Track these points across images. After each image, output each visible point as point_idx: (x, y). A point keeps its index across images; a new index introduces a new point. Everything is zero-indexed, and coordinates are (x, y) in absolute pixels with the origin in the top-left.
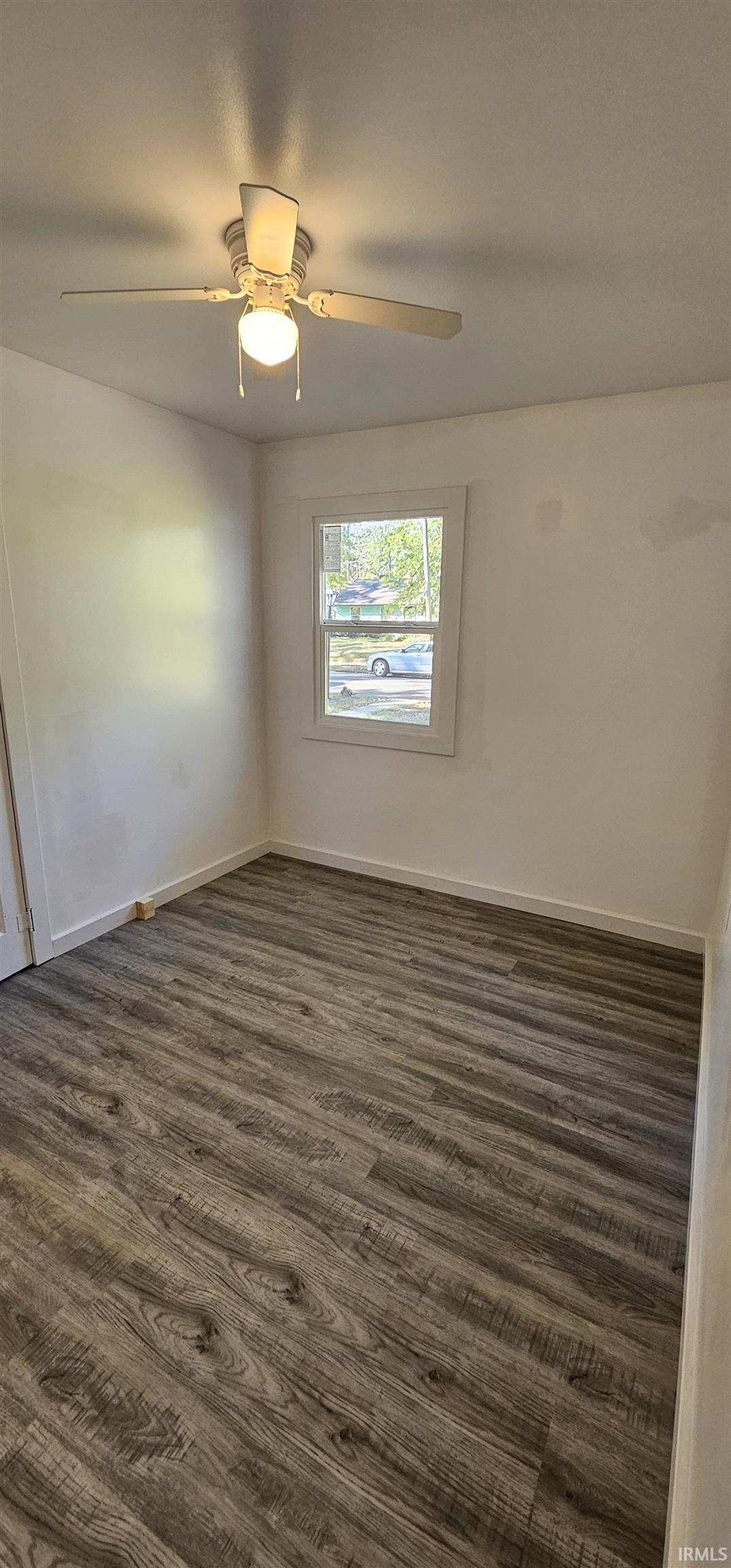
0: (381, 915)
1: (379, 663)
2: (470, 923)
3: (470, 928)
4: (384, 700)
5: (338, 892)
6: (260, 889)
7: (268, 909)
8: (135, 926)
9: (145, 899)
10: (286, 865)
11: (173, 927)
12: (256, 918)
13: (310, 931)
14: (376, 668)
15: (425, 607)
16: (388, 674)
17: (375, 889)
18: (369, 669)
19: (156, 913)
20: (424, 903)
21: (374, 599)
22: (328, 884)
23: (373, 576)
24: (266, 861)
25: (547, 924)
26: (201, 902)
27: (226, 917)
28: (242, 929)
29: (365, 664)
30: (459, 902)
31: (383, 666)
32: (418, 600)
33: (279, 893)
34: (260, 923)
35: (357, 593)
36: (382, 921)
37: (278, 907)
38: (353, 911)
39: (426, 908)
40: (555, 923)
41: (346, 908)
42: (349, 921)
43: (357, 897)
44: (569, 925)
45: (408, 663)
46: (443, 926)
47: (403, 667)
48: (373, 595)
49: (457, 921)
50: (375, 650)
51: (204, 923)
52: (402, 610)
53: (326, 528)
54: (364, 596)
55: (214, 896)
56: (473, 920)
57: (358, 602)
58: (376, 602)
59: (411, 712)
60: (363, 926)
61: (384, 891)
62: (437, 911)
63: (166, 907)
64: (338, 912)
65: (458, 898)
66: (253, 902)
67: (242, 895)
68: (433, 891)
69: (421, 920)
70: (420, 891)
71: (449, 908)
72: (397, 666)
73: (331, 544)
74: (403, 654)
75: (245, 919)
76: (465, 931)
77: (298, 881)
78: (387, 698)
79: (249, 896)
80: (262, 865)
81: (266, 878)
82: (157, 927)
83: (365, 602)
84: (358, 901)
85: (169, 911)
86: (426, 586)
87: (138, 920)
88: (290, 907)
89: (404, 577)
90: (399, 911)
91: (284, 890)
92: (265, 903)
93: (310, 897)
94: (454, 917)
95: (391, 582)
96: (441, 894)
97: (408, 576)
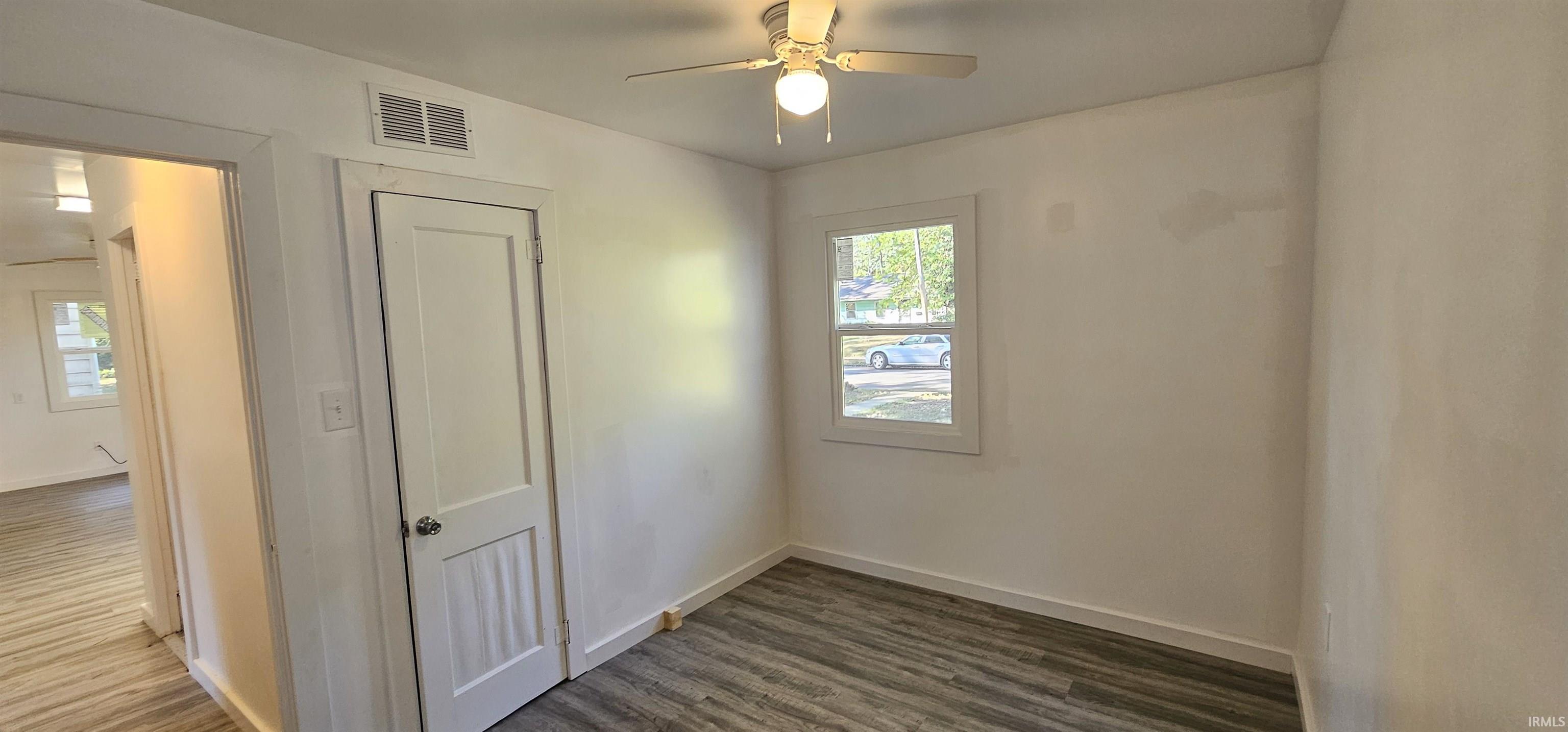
0: (914, 625)
1: (878, 357)
2: (1012, 636)
3: (1014, 641)
4: (885, 393)
5: (865, 600)
6: (785, 596)
7: (795, 619)
8: (663, 637)
9: (672, 609)
10: (808, 570)
11: (700, 639)
12: (783, 628)
13: (840, 644)
14: (874, 361)
15: (920, 300)
16: (887, 366)
17: (904, 596)
18: (868, 362)
19: (683, 624)
20: (959, 612)
21: (869, 295)
22: (854, 591)
23: (864, 273)
24: (788, 566)
25: (1099, 637)
26: (726, 611)
27: (753, 628)
28: (770, 642)
29: (863, 358)
30: (994, 609)
31: (882, 359)
32: (913, 294)
33: (805, 601)
34: (789, 634)
35: (852, 290)
36: (914, 631)
37: (804, 616)
38: (884, 622)
39: (960, 618)
40: (1108, 636)
41: (875, 617)
42: (879, 632)
43: (886, 606)
44: (1127, 640)
45: (906, 355)
46: (983, 639)
47: (902, 359)
48: (866, 291)
49: (997, 633)
50: (872, 343)
51: (731, 635)
52: (897, 304)
53: (839, 242)
54: (858, 292)
55: (739, 605)
56: (1016, 632)
57: (852, 298)
58: (870, 298)
59: (916, 405)
60: (896, 638)
61: (915, 599)
62: (973, 621)
63: (692, 617)
64: (868, 622)
65: (994, 607)
66: (779, 611)
67: (766, 603)
68: (966, 599)
69: (958, 632)
70: (952, 599)
71: (987, 618)
72: (895, 359)
73: (844, 255)
74: (901, 346)
75: (772, 630)
76: (1008, 645)
77: (822, 587)
78: (890, 391)
79: (774, 604)
80: (785, 570)
81: (790, 584)
82: (686, 638)
83: (860, 298)
84: (888, 610)
85: (696, 621)
86: (920, 279)
87: (666, 630)
88: (818, 617)
89: (897, 272)
90: (932, 621)
91: (809, 598)
92: (790, 611)
93: (836, 605)
94: (994, 628)
95: (884, 277)
96: (976, 602)
97: (900, 271)
